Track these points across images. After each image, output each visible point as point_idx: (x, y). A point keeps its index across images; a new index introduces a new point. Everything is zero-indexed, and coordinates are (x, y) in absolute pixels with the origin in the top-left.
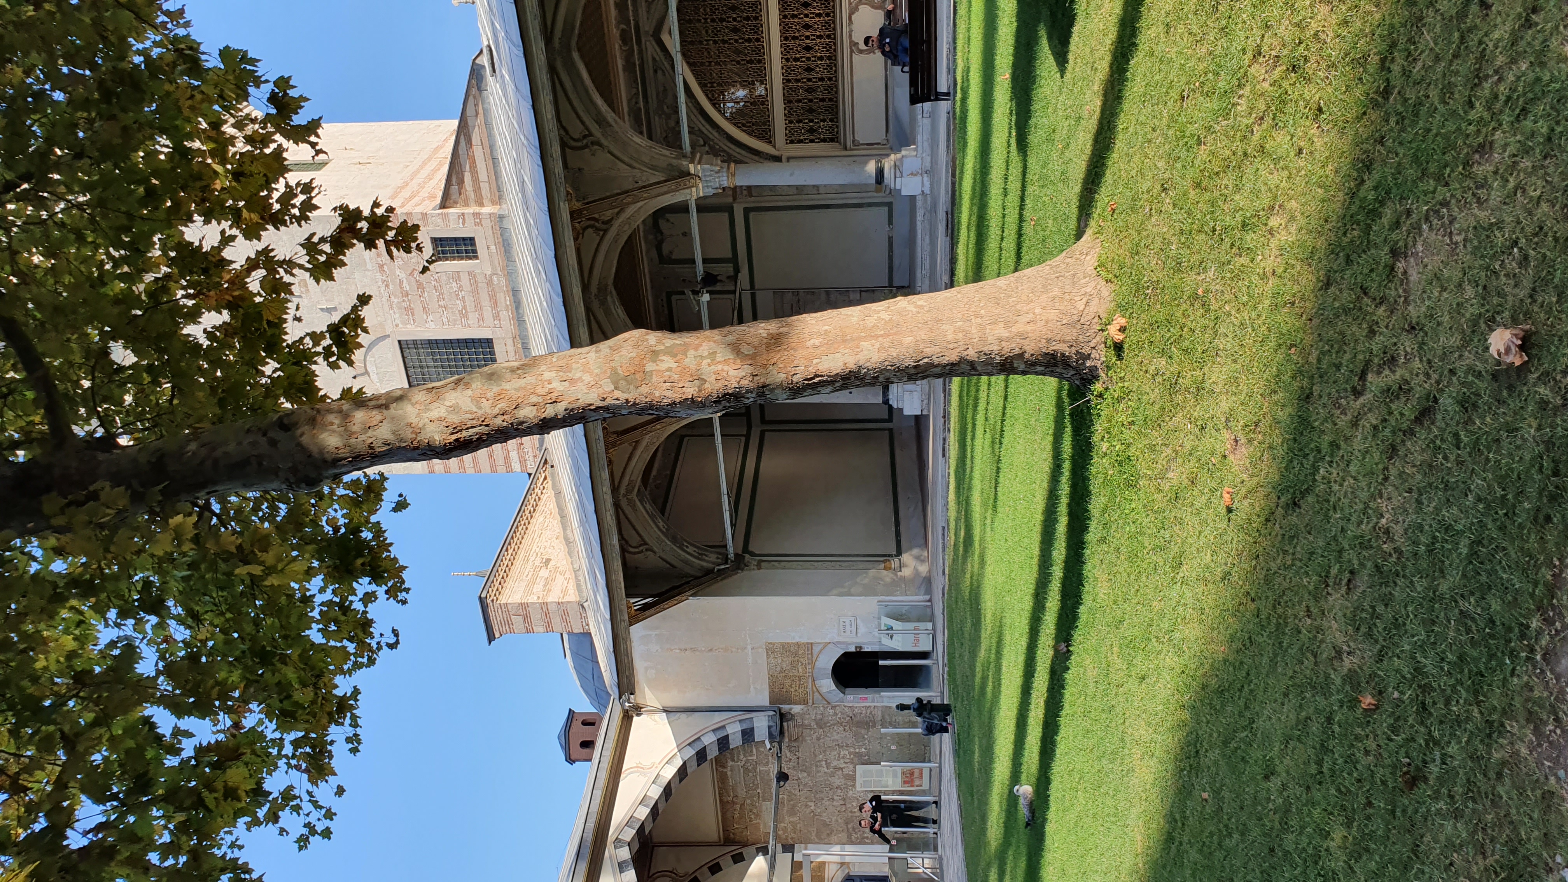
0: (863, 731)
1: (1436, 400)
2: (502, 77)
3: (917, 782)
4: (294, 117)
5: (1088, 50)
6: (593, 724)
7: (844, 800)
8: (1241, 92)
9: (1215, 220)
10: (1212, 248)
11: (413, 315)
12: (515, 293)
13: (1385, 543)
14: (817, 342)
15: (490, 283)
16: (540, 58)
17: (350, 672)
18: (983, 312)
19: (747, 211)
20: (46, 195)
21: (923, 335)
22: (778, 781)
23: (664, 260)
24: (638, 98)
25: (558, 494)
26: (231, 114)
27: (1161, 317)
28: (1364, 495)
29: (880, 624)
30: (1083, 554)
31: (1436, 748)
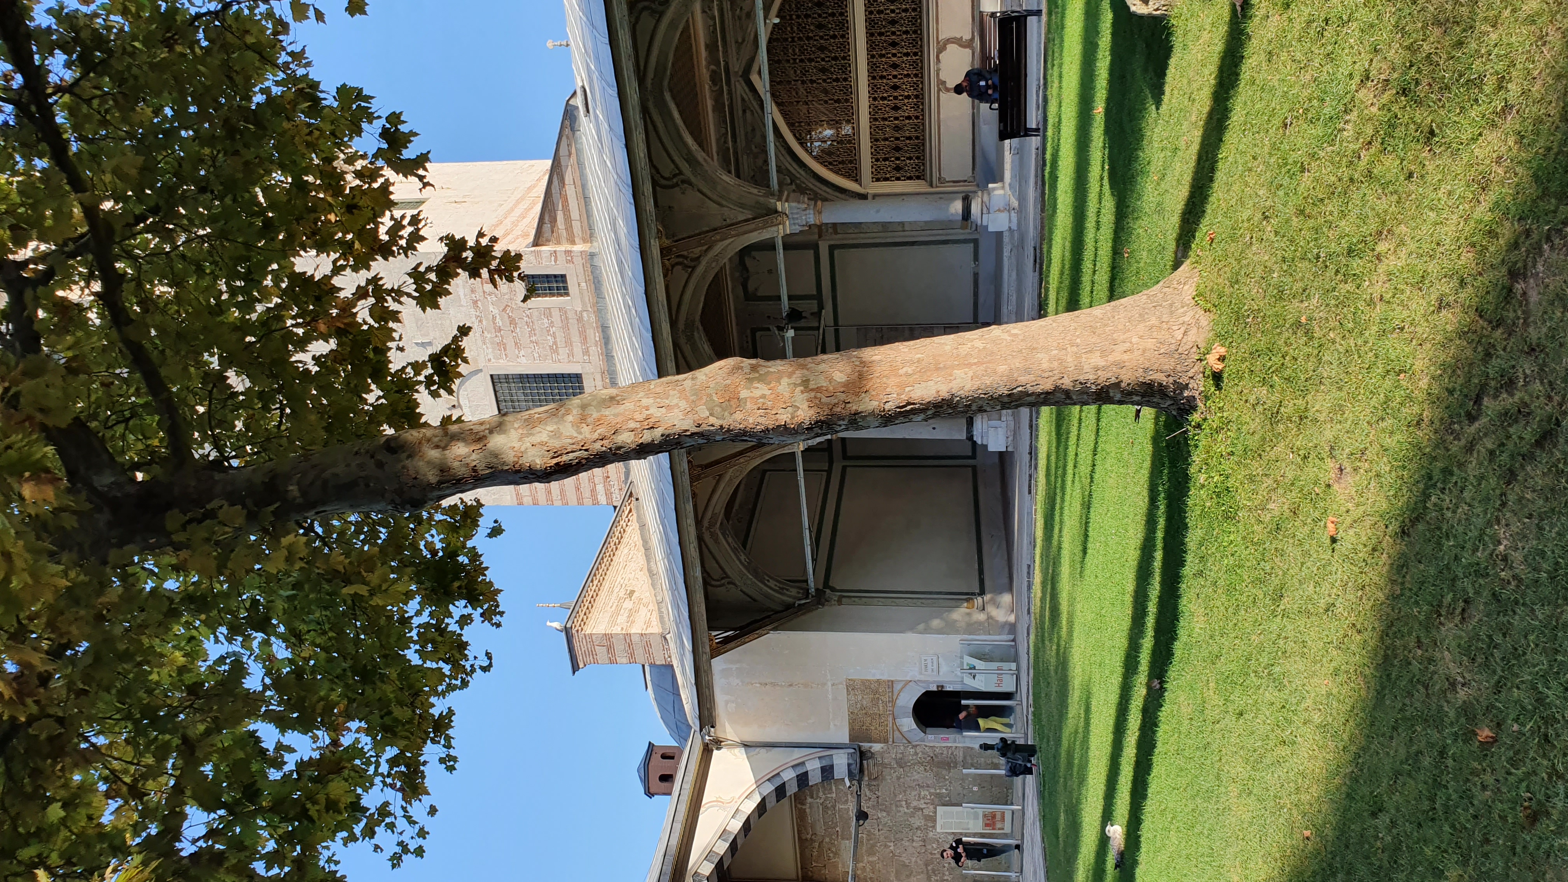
0: (944, 772)
1: (1558, 423)
2: (596, 117)
3: (999, 825)
4: (404, 152)
5: (1185, 81)
6: (672, 758)
7: (924, 841)
8: (1348, 118)
9: (1319, 247)
10: (1315, 275)
11: (505, 349)
12: (604, 329)
13: (1503, 570)
14: (910, 371)
15: (580, 319)
16: (634, 97)
17: (443, 694)
18: (1078, 341)
19: (832, 248)
20: (171, 226)
21: (1017, 363)
22: (858, 820)
23: (750, 297)
24: (726, 138)
25: (643, 527)
26: (342, 151)
27: (1262, 345)
28: (1479, 522)
29: (962, 663)
30: (1178, 589)
31: (1560, 782)
